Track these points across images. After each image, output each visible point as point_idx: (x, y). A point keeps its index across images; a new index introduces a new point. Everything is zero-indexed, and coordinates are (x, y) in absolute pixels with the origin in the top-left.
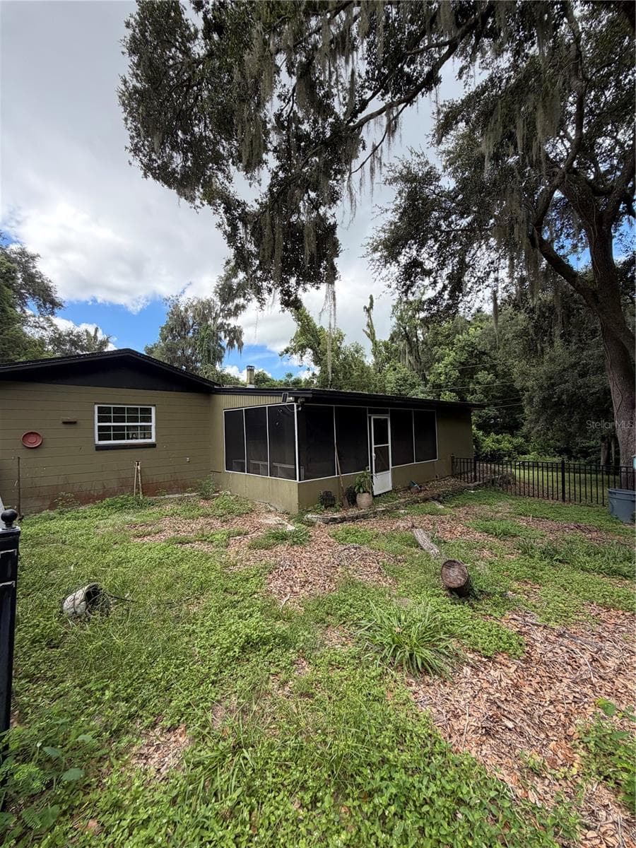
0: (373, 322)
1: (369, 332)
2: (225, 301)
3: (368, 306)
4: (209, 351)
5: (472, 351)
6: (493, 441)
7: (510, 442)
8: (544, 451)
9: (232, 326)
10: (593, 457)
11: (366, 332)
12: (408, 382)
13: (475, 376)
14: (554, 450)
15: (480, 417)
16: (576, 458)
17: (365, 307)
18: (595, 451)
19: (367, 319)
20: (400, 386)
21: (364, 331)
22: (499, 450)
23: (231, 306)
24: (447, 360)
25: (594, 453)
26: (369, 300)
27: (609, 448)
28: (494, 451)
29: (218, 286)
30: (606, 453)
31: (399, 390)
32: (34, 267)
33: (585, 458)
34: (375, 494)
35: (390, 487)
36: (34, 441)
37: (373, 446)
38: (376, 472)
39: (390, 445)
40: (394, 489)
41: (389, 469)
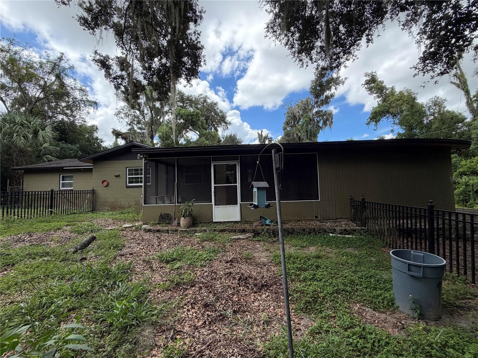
1: (458, 82)
2: (317, 96)
4: (307, 132)
9: (324, 111)
23: (323, 97)
29: (312, 87)
32: (218, 108)
34: (214, 221)
35: (238, 219)
36: (105, 183)
37: (213, 185)
38: (215, 205)
39: (238, 185)
40: (243, 220)
41: (237, 204)
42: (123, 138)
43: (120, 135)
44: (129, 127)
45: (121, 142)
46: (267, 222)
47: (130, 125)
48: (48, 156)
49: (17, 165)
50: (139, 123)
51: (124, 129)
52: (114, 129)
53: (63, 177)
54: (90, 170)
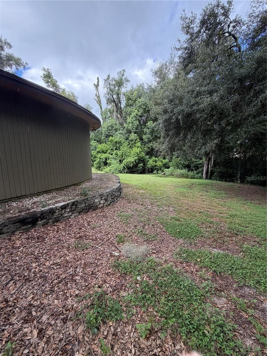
0: (100, 94)
3: (96, 84)
5: (145, 109)
6: (153, 161)
7: (162, 162)
8: (177, 166)
10: (200, 169)
11: (96, 100)
12: (114, 128)
13: (147, 124)
14: (182, 166)
15: (149, 148)
16: (192, 170)
17: (94, 84)
18: (201, 166)
19: (95, 92)
20: (110, 130)
21: (95, 99)
22: (156, 166)
24: (133, 114)
25: (201, 167)
26: (97, 80)
27: (208, 165)
28: (153, 167)
30: (207, 167)
31: (109, 132)
33: (196, 170)
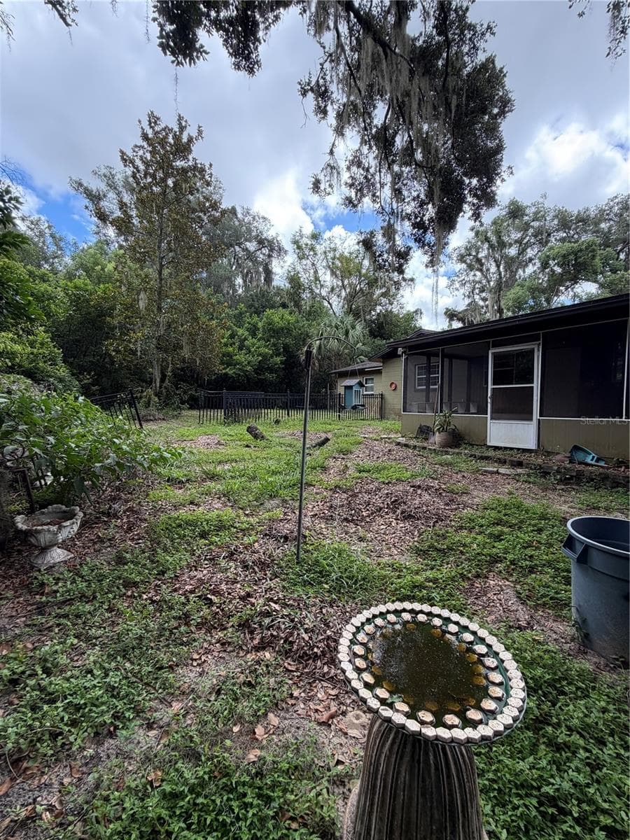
34: (488, 444)
35: (532, 445)
36: (394, 386)
37: (490, 386)
38: (492, 419)
39: (536, 385)
40: (541, 450)
41: (532, 420)
42: (459, 320)
43: (455, 316)
44: (467, 301)
45: (457, 325)
46: (589, 460)
47: (469, 297)
48: (361, 357)
49: (335, 369)
50: (482, 290)
51: (462, 306)
52: (447, 309)
53: (366, 380)
54: (379, 372)
